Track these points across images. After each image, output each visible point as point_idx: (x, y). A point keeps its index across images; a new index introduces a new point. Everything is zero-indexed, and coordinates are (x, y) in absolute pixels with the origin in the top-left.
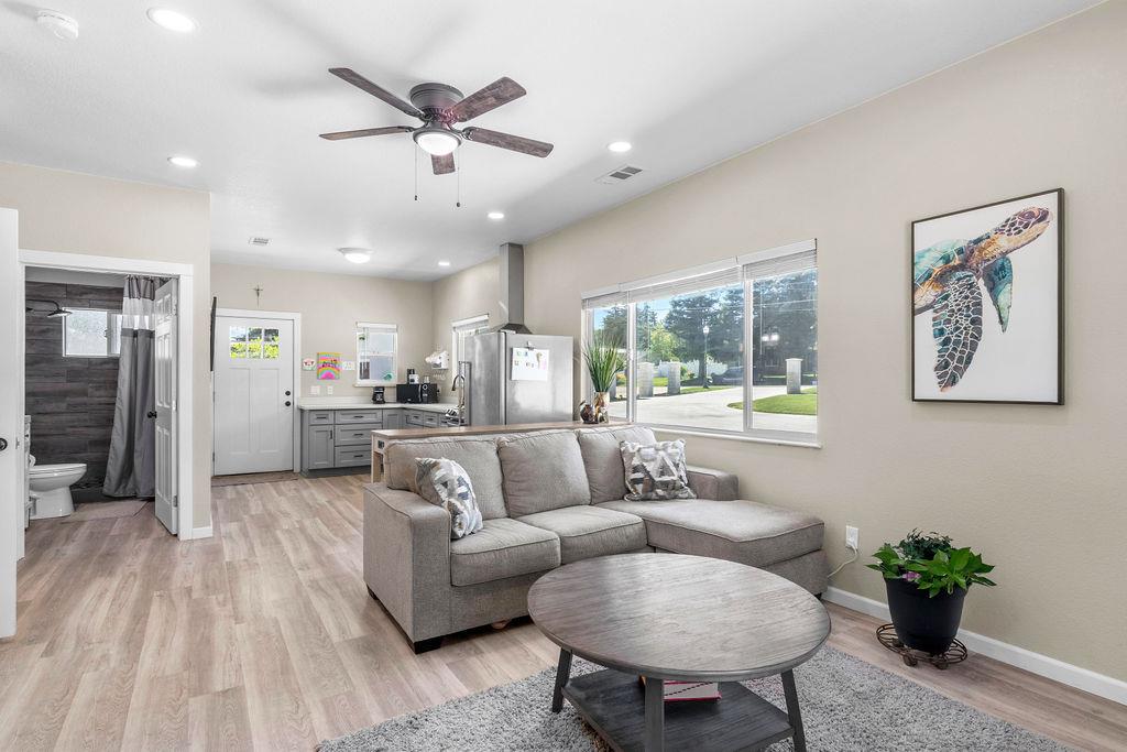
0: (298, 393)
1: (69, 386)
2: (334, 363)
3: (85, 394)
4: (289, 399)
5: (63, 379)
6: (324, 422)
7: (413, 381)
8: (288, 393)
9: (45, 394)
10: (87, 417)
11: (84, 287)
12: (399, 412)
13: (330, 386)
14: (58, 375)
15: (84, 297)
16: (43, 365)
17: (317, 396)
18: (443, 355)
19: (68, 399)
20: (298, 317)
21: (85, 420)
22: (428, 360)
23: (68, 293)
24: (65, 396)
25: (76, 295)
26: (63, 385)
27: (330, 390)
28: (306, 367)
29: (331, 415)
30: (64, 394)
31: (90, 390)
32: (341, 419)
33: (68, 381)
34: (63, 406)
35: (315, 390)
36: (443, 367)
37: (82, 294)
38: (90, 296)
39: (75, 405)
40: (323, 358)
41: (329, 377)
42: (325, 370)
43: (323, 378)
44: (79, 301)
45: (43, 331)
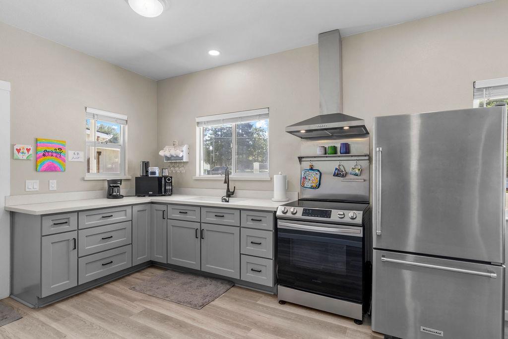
2: (59, 153)
6: (65, 228)
7: (154, 173)
12: (148, 207)
13: (53, 180)
17: (36, 193)
18: (185, 148)
22: (161, 153)
27: (53, 184)
28: (20, 156)
29: (73, 219)
32: (86, 222)
35: (33, 185)
36: (185, 160)
40: (44, 145)
41: (52, 168)
42: (48, 160)
43: (44, 171)
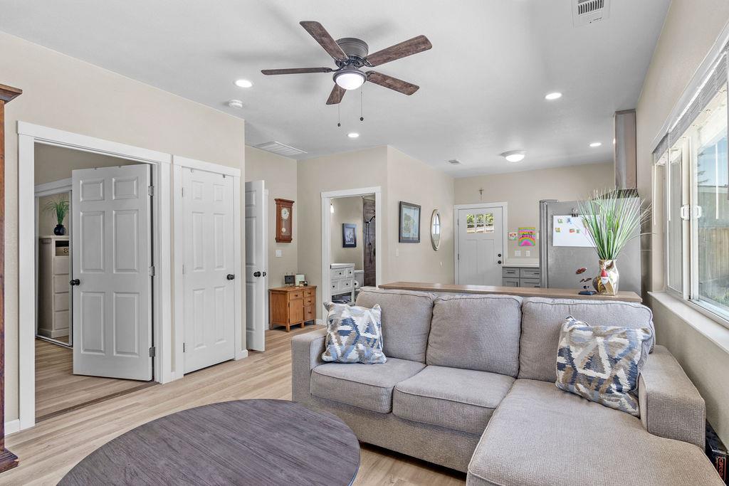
0: (506, 255)
2: (530, 234)
4: (500, 259)
6: (512, 276)
8: (500, 255)
13: (528, 251)
17: (519, 258)
20: (505, 204)
27: (528, 253)
28: (512, 238)
29: (517, 271)
32: (524, 274)
35: (518, 253)
40: (523, 231)
41: (526, 244)
42: (525, 239)
43: (523, 245)
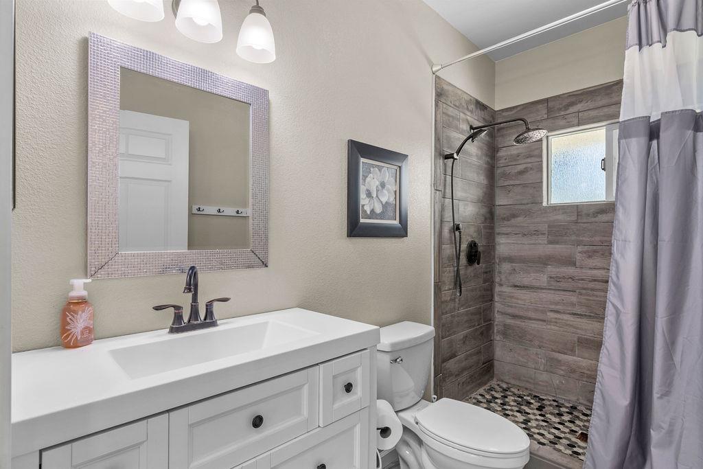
1: (550, 249)
3: (571, 262)
5: (543, 240)
9: (523, 260)
10: (574, 299)
11: (570, 95)
14: (537, 233)
15: (572, 110)
16: (520, 219)
19: (549, 268)
21: (573, 305)
23: (549, 110)
24: (546, 264)
25: (560, 109)
26: (543, 248)
30: (544, 261)
31: (578, 257)
33: (550, 242)
34: (543, 279)
37: (567, 107)
38: (579, 107)
39: (557, 279)
44: (564, 117)
45: (521, 173)
